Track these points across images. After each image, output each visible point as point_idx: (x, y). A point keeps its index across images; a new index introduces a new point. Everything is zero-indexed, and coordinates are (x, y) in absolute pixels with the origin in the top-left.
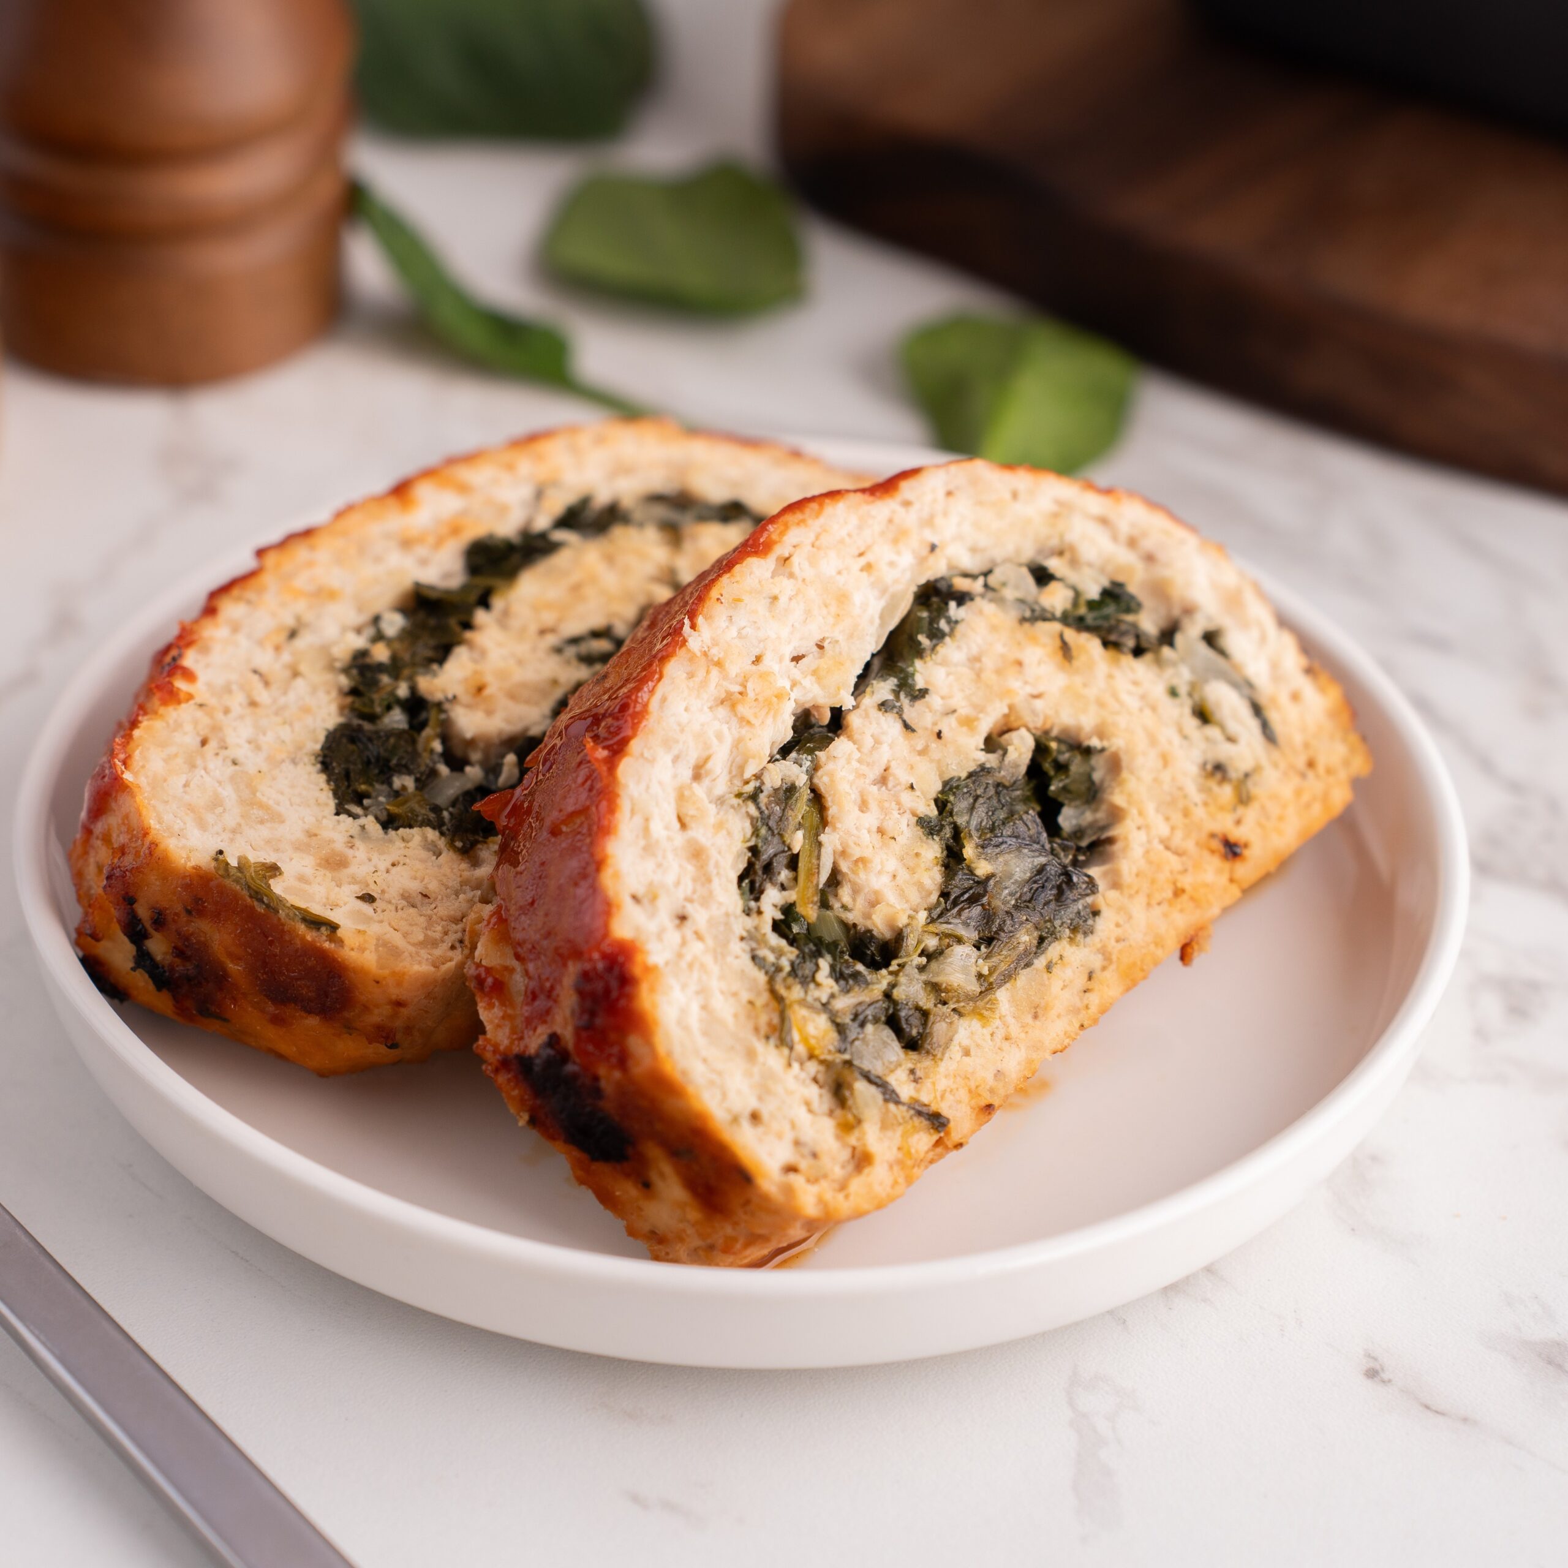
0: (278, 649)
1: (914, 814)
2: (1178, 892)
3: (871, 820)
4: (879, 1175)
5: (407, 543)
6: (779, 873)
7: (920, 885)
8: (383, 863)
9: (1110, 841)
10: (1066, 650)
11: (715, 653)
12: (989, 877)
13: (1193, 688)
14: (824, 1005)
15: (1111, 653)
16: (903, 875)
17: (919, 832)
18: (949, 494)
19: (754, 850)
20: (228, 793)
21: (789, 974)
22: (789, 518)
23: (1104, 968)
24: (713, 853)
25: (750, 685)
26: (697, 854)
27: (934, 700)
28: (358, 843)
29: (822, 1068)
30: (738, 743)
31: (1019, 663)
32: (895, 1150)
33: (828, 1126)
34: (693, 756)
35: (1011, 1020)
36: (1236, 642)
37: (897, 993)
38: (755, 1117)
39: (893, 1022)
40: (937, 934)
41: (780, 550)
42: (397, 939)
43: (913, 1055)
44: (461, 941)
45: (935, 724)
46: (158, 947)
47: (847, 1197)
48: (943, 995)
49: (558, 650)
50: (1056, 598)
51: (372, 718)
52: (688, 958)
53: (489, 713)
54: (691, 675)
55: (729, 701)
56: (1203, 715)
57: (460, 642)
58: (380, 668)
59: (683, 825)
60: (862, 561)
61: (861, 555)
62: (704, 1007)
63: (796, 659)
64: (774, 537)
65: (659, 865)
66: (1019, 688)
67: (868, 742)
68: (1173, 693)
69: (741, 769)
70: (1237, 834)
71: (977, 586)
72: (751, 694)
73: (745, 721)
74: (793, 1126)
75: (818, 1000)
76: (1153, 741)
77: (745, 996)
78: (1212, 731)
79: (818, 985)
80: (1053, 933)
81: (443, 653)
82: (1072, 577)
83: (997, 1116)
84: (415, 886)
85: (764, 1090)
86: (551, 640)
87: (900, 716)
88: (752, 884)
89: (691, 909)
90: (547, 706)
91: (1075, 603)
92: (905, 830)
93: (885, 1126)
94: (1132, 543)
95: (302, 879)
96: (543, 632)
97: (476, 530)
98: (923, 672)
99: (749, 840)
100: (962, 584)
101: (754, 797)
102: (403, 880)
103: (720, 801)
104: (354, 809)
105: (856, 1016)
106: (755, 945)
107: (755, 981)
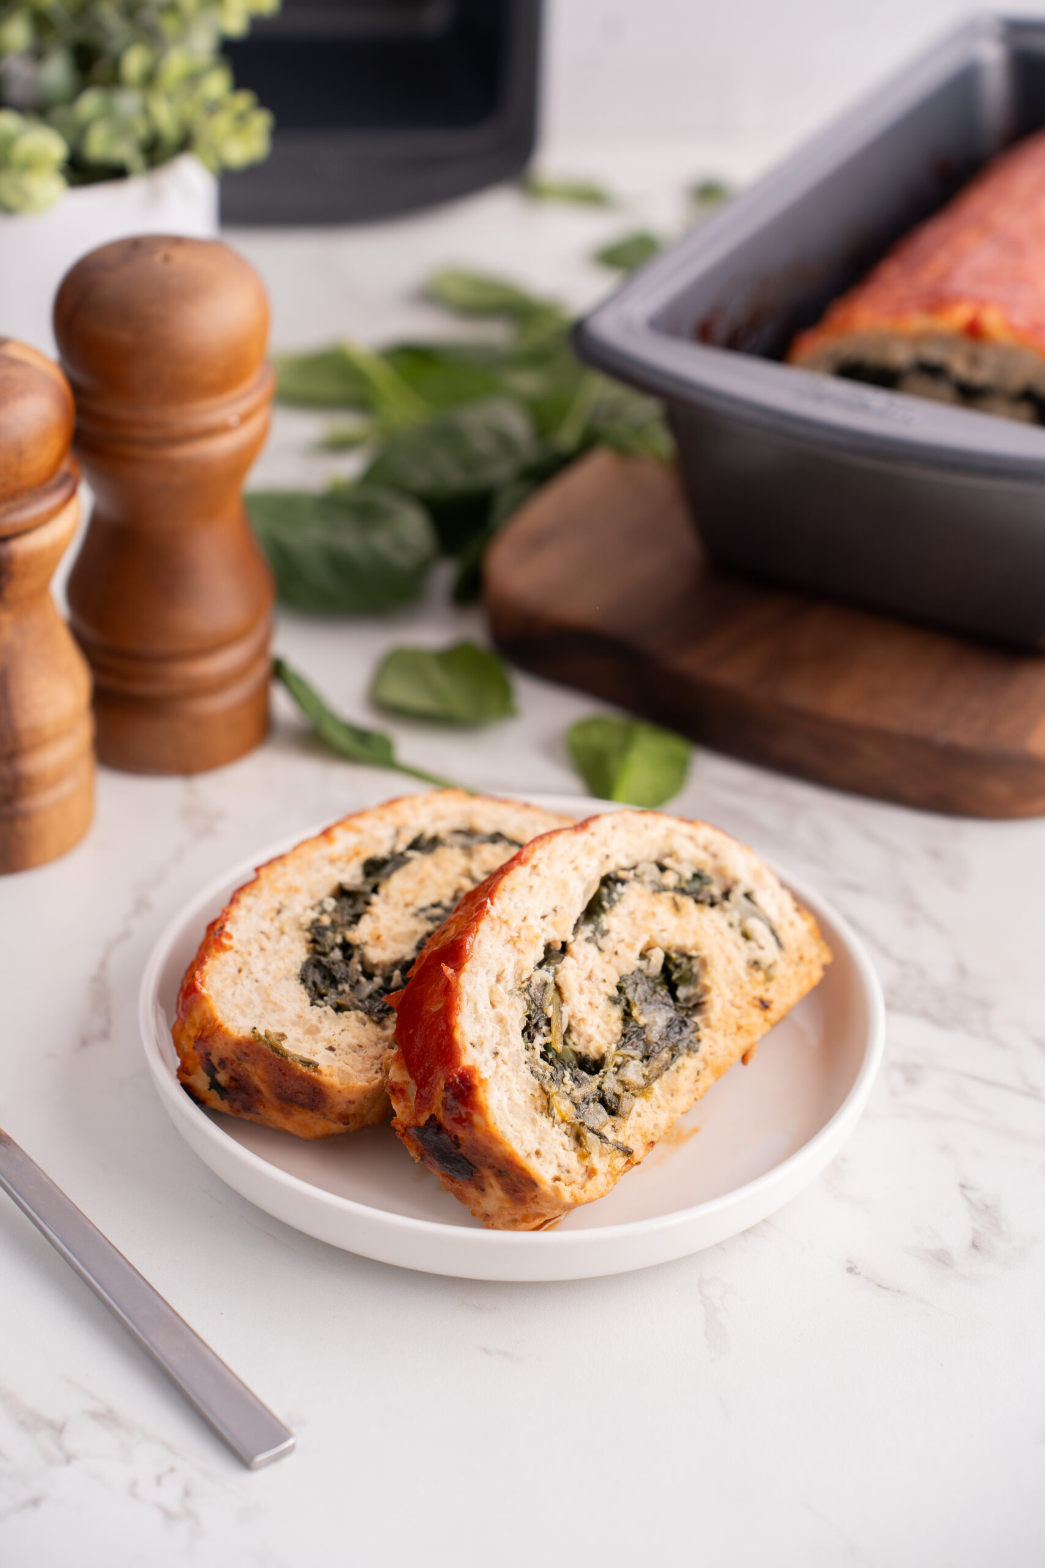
0: (272, 920)
1: (607, 994)
2: (739, 1028)
3: (585, 998)
4: (600, 1179)
5: (332, 861)
6: (542, 1028)
7: (611, 1031)
8: (338, 1031)
9: (704, 1003)
10: (677, 907)
11: (504, 917)
12: (645, 1026)
13: (741, 923)
14: (568, 1094)
15: (699, 906)
16: (603, 1026)
17: (610, 1003)
19: (529, 1017)
20: (255, 997)
21: (550, 1079)
22: (537, 845)
23: (705, 1069)
24: (509, 1019)
25: (522, 933)
26: (501, 1020)
27: (613, 935)
28: (323, 1020)
29: (569, 1127)
30: (518, 963)
31: (654, 914)
32: (607, 1167)
33: (574, 1156)
34: (496, 971)
35: (660, 1098)
36: (760, 897)
37: (604, 1087)
38: (538, 1153)
39: (602, 1101)
40: (622, 1056)
41: (533, 862)
42: (348, 1069)
43: (614, 1118)
44: (380, 1069)
45: (614, 947)
46: (222, 1077)
47: (585, 1191)
48: (627, 1086)
49: (416, 915)
50: (670, 879)
51: (325, 954)
52: (500, 1074)
53: (384, 949)
54: (492, 929)
55: (512, 941)
56: (746, 936)
57: (365, 912)
58: (326, 929)
59: (493, 1006)
60: (573, 865)
61: (572, 862)
62: (509, 1099)
63: (543, 917)
64: (529, 855)
65: (483, 1027)
66: (654, 926)
67: (581, 958)
68: (731, 925)
69: (520, 975)
70: (767, 996)
71: (631, 874)
72: (523, 937)
73: (520, 951)
74: (557, 1157)
75: (565, 1092)
77: (529, 1092)
78: (752, 944)
79: (564, 1084)
80: (679, 1052)
81: (357, 918)
82: (678, 867)
83: (656, 1147)
84: (355, 1042)
85: (541, 1140)
86: (412, 910)
87: (596, 944)
88: (529, 1034)
89: (500, 1049)
90: (413, 944)
91: (680, 881)
92: (602, 1002)
93: (601, 1155)
94: (705, 848)
95: (298, 1040)
96: (407, 905)
97: (368, 853)
98: (606, 921)
99: (526, 1012)
100: (622, 874)
101: (527, 990)
102: (348, 1039)
103: (511, 993)
104: (320, 1002)
105: (584, 1099)
106: (532, 1066)
107: (534, 1084)
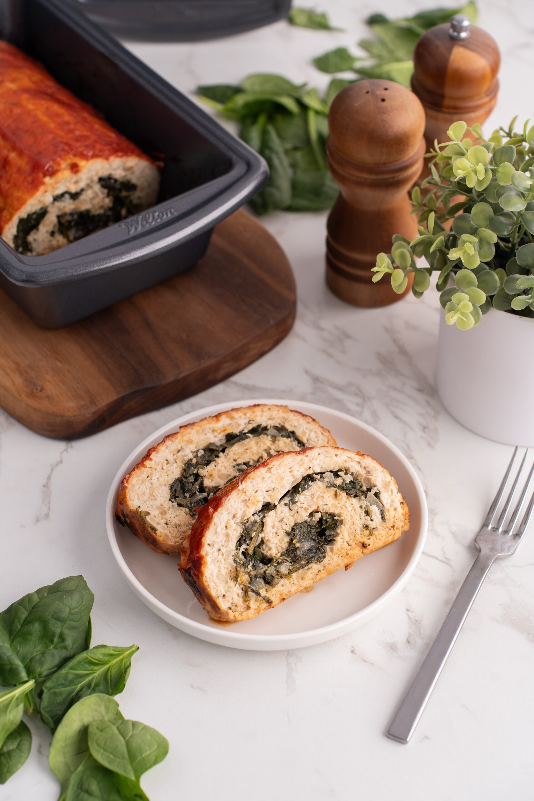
0: (174, 455)
1: (285, 530)
2: (347, 554)
3: (274, 531)
4: (252, 611)
5: (214, 431)
6: (247, 541)
7: (282, 548)
8: (174, 515)
9: (335, 540)
10: (336, 495)
11: (245, 490)
12: (298, 547)
13: (367, 506)
14: (248, 573)
15: (348, 496)
16: (278, 544)
17: (286, 534)
18: (319, 454)
19: (242, 536)
20: (147, 491)
21: (242, 565)
23: (323, 570)
24: (231, 535)
25: (251, 498)
26: (227, 535)
27: (299, 504)
28: (171, 509)
29: (244, 587)
30: (245, 511)
31: (323, 497)
32: (257, 607)
33: (241, 600)
34: (233, 513)
35: (295, 580)
36: (383, 496)
37: (267, 572)
38: (224, 596)
39: (264, 578)
40: (282, 559)
41: (269, 466)
42: (169, 535)
43: (268, 586)
44: (183, 538)
45: (297, 509)
47: (241, 616)
48: (278, 573)
49: (234, 467)
50: (339, 482)
51: (186, 478)
52: (218, 559)
53: (212, 480)
54: (238, 494)
55: (245, 501)
56: (367, 513)
57: (213, 461)
58: (192, 465)
59: (226, 528)
60: (290, 470)
61: (291, 468)
62: (219, 571)
63: (267, 491)
64: (270, 462)
65: (217, 537)
66: (321, 504)
67: (279, 512)
68: (361, 507)
69: (244, 517)
70: (367, 542)
71: (318, 477)
72: (251, 500)
73: (247, 506)
74: (233, 599)
75: (247, 571)
76: (352, 517)
77: (230, 569)
78: (368, 518)
79: (248, 568)
80: (312, 562)
81: (208, 463)
82: (344, 476)
83: (285, 601)
84: (178, 522)
85: (227, 591)
86: (235, 463)
87: (289, 507)
88: (240, 543)
89: (222, 548)
90: (226, 481)
91: (343, 483)
92: (282, 533)
93: (256, 601)
94: (365, 468)
95: (155, 516)
96: (235, 460)
97: (229, 431)
98: (298, 497)
99: (241, 533)
100: (315, 476)
101: (245, 524)
102: (176, 521)
103: (237, 524)
104: (173, 500)
105: (255, 576)
106: (235, 558)
107: (233, 566)
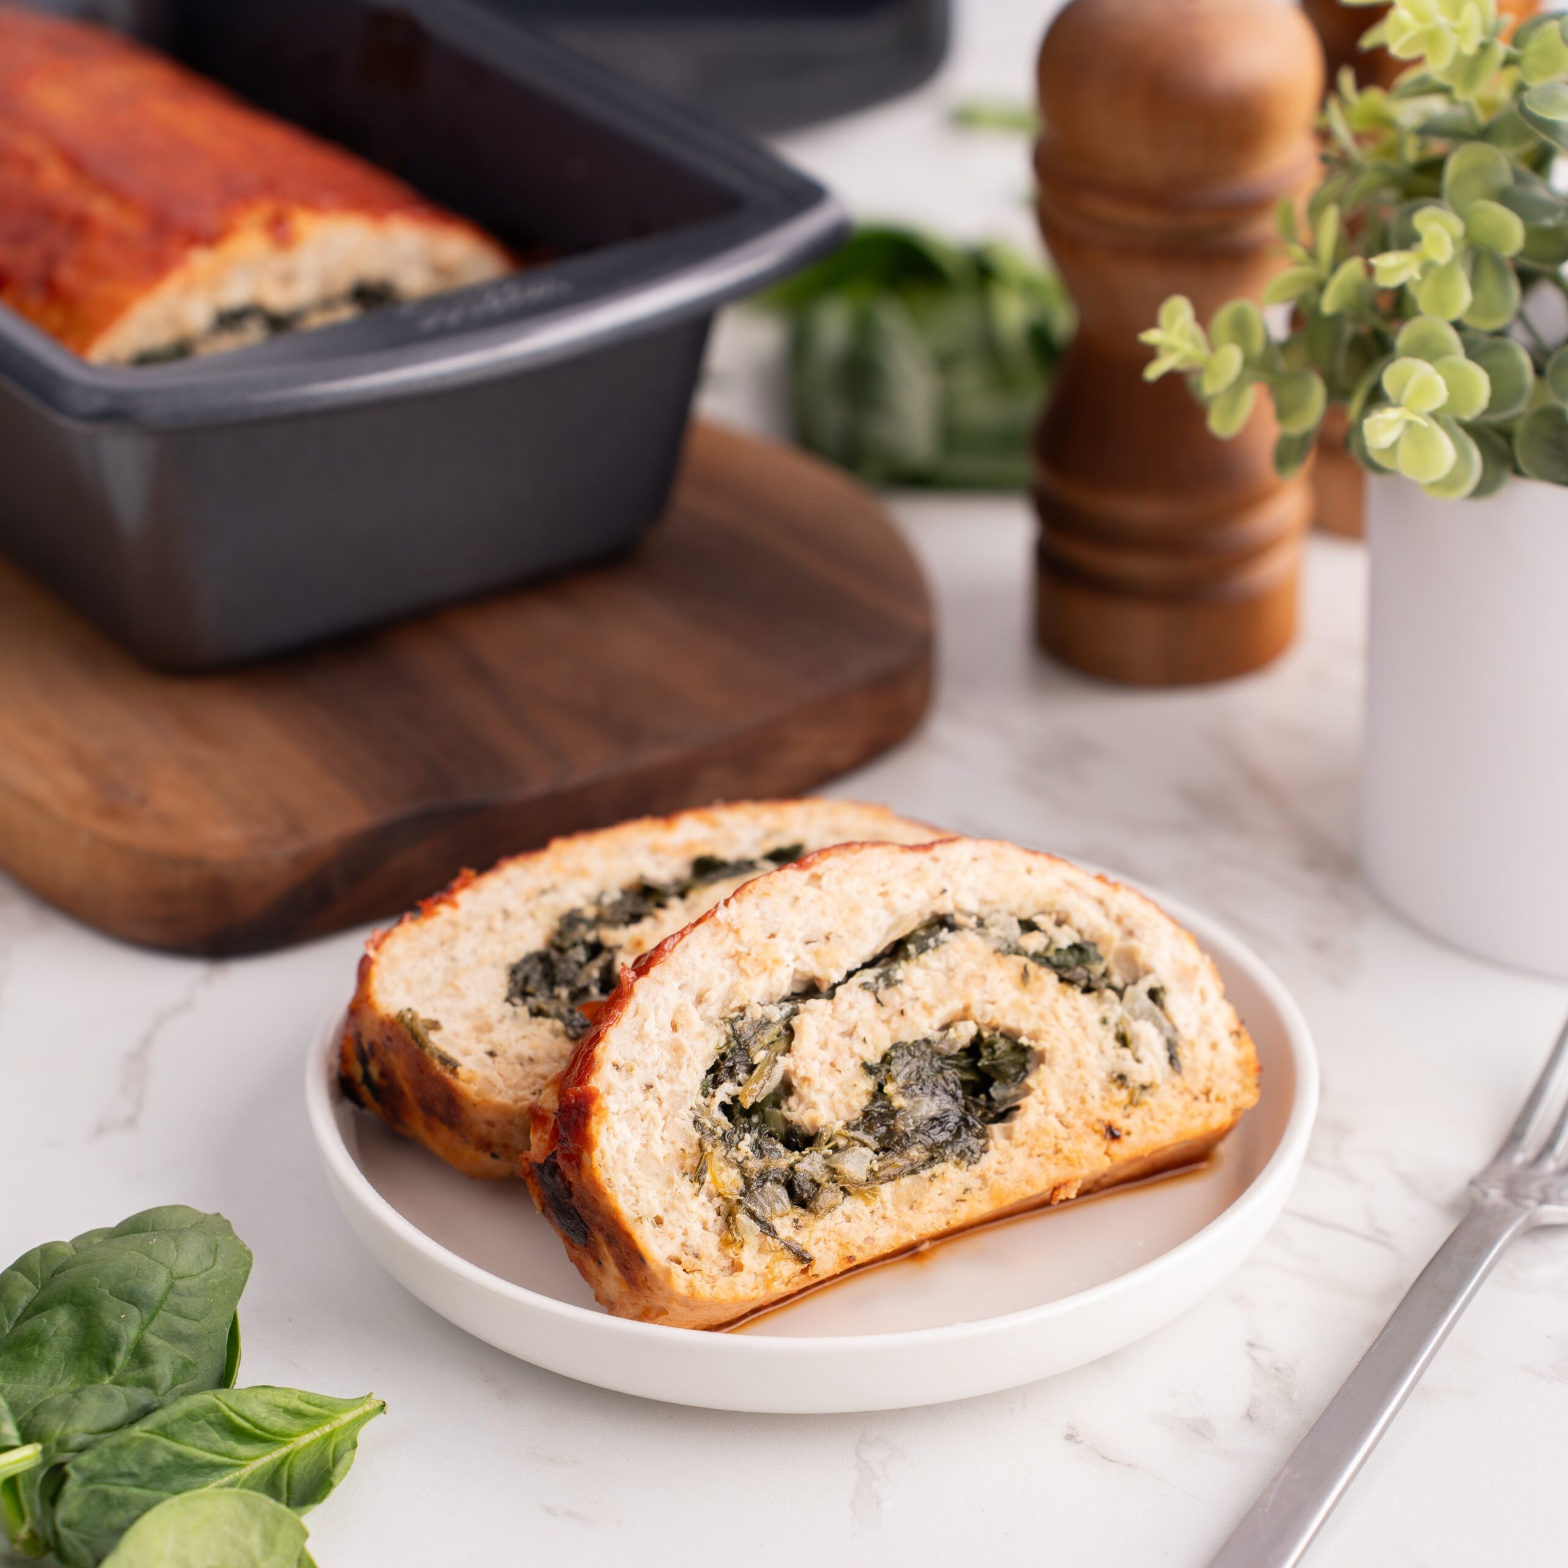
1: (861, 1058)
2: (1058, 1151)
3: (827, 1056)
4: (746, 1278)
5: (655, 851)
6: (738, 1074)
7: (849, 1106)
8: (516, 1036)
9: (1017, 1108)
10: (1025, 975)
11: (735, 924)
12: (900, 1109)
13: (1122, 1021)
14: (739, 1163)
15: (1063, 986)
16: (839, 1095)
17: (862, 1071)
18: (975, 859)
19: (723, 1057)
20: (438, 976)
21: (719, 1138)
22: (834, 851)
23: (981, 1189)
24: (688, 1049)
25: (755, 950)
26: (677, 1049)
27: (906, 989)
28: (507, 1021)
29: (724, 1203)
30: (733, 985)
31: (984, 978)
32: (763, 1267)
33: (712, 1240)
34: (697, 986)
35: (889, 1205)
36: (1174, 1000)
37: (799, 1169)
38: (659, 1221)
39: (790, 1186)
40: (848, 1138)
41: (815, 869)
42: (498, 1081)
43: (801, 1211)
44: (540, 1090)
45: (902, 1004)
46: (374, 1070)
47: (712, 1287)
48: (835, 1176)
50: (1034, 942)
51: (561, 950)
52: (644, 1112)
54: (714, 935)
55: (736, 956)
56: (1123, 1040)
57: (650, 914)
58: (581, 920)
59: (674, 1027)
60: (881, 889)
61: (882, 885)
62: (645, 1145)
63: (807, 941)
65: (644, 1050)
66: (977, 994)
67: (843, 1006)
68: (1104, 1021)
69: (731, 1001)
70: (1121, 1123)
71: (971, 922)
72: (753, 955)
73: (743, 972)
74: (685, 1233)
75: (736, 1159)
76: (1074, 1047)
77: (680, 1144)
78: (1126, 1053)
79: (738, 1149)
80: (943, 1157)
81: (636, 918)
82: (1054, 931)
84: (527, 1052)
85: (670, 1207)
87: (875, 993)
88: (716, 1077)
89: (657, 1083)
91: (1047, 948)
92: (851, 1067)
93: (761, 1248)
94: (1119, 920)
95: (456, 1035)
98: (901, 970)
99: (721, 1048)
100: (959, 919)
101: (732, 1022)
102: (525, 1049)
103: (709, 1021)
104: (517, 1001)
105: (761, 1175)
106: (699, 1114)
107: (691, 1137)
